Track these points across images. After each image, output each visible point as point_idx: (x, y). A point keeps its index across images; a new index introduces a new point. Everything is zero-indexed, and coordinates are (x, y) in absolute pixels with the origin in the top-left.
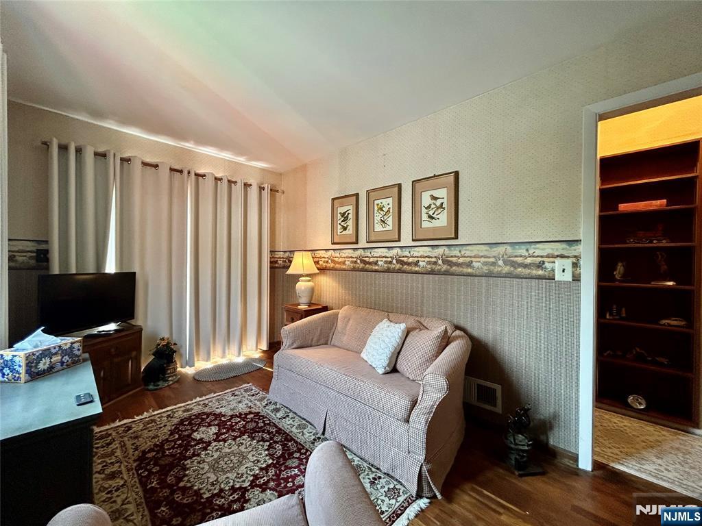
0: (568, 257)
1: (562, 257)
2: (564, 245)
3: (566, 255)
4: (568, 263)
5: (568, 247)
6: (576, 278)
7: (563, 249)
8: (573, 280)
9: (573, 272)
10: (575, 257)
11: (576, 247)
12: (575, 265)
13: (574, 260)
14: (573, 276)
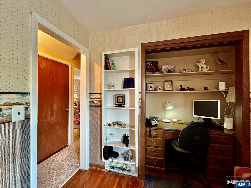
0: (21, 104)
1: (17, 104)
2: (19, 96)
3: (20, 102)
4: (21, 108)
5: (21, 97)
6: (27, 117)
7: (18, 99)
8: (25, 119)
9: (25, 114)
10: (26, 103)
11: (27, 97)
12: (26, 109)
13: (26, 106)
14: (25, 116)
